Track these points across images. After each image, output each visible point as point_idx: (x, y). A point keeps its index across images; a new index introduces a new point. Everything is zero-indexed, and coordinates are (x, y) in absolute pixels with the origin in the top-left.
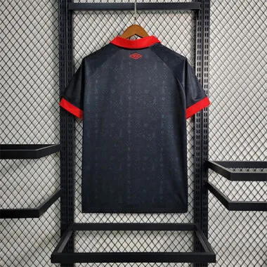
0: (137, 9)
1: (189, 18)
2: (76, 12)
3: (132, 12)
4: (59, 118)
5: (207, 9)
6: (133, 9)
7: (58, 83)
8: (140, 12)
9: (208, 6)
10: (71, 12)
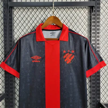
0: (54, 6)
1: (87, 11)
2: (15, 8)
3: (51, 8)
4: (4, 75)
5: (99, 6)
6: (52, 6)
7: (4, 53)
8: (56, 8)
9: (99, 4)
10: (12, 8)
